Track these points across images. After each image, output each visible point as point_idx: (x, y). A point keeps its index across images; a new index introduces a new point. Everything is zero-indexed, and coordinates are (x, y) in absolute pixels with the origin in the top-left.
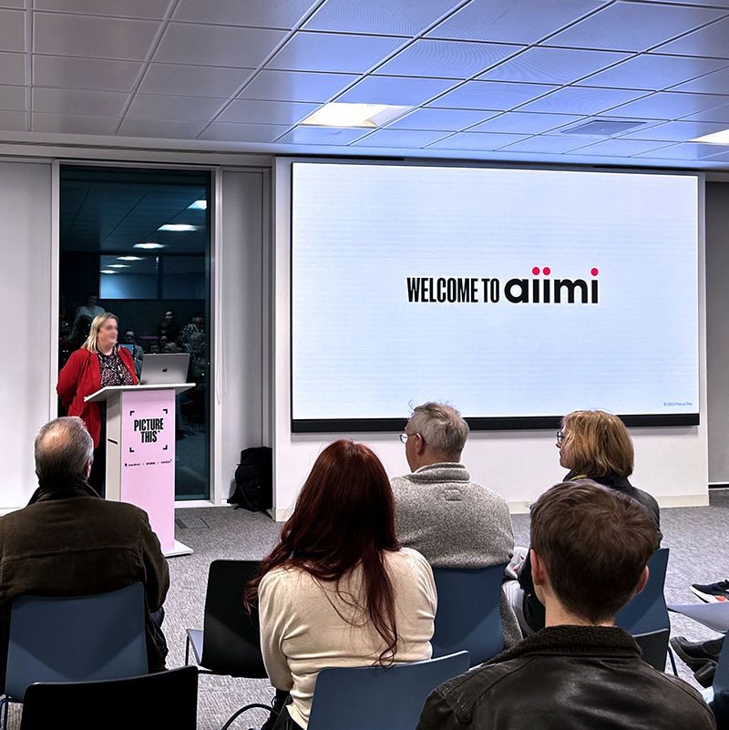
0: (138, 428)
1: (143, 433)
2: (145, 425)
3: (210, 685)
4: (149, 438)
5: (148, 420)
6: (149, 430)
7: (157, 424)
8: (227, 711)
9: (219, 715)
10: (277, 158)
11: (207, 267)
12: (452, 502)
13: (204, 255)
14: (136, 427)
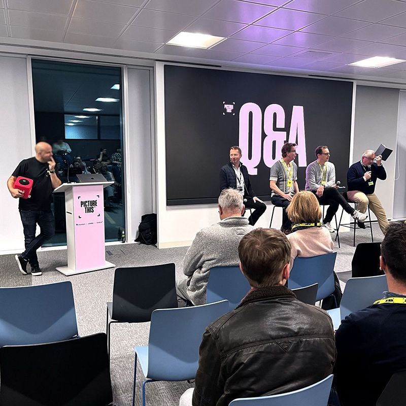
0: (83, 206)
1: (86, 208)
2: (87, 204)
3: (121, 328)
4: (89, 210)
5: (89, 201)
6: (89, 206)
7: (94, 203)
8: (129, 339)
9: (125, 341)
10: (156, 62)
11: (121, 122)
12: (240, 236)
13: (119, 115)
14: (82, 205)
